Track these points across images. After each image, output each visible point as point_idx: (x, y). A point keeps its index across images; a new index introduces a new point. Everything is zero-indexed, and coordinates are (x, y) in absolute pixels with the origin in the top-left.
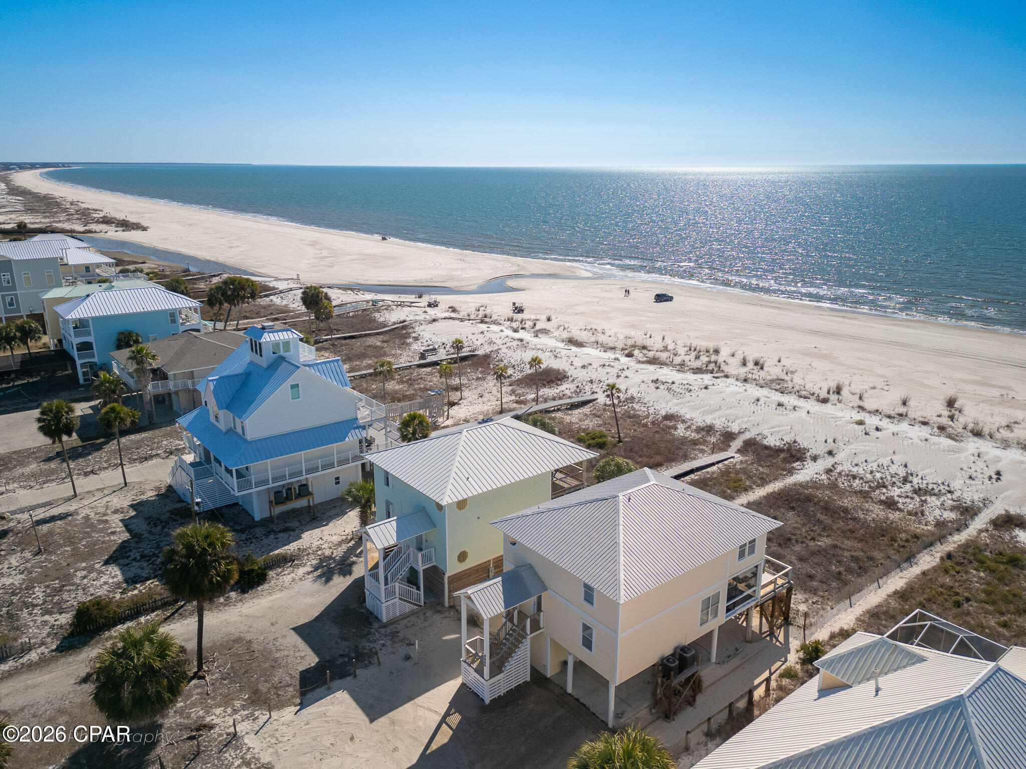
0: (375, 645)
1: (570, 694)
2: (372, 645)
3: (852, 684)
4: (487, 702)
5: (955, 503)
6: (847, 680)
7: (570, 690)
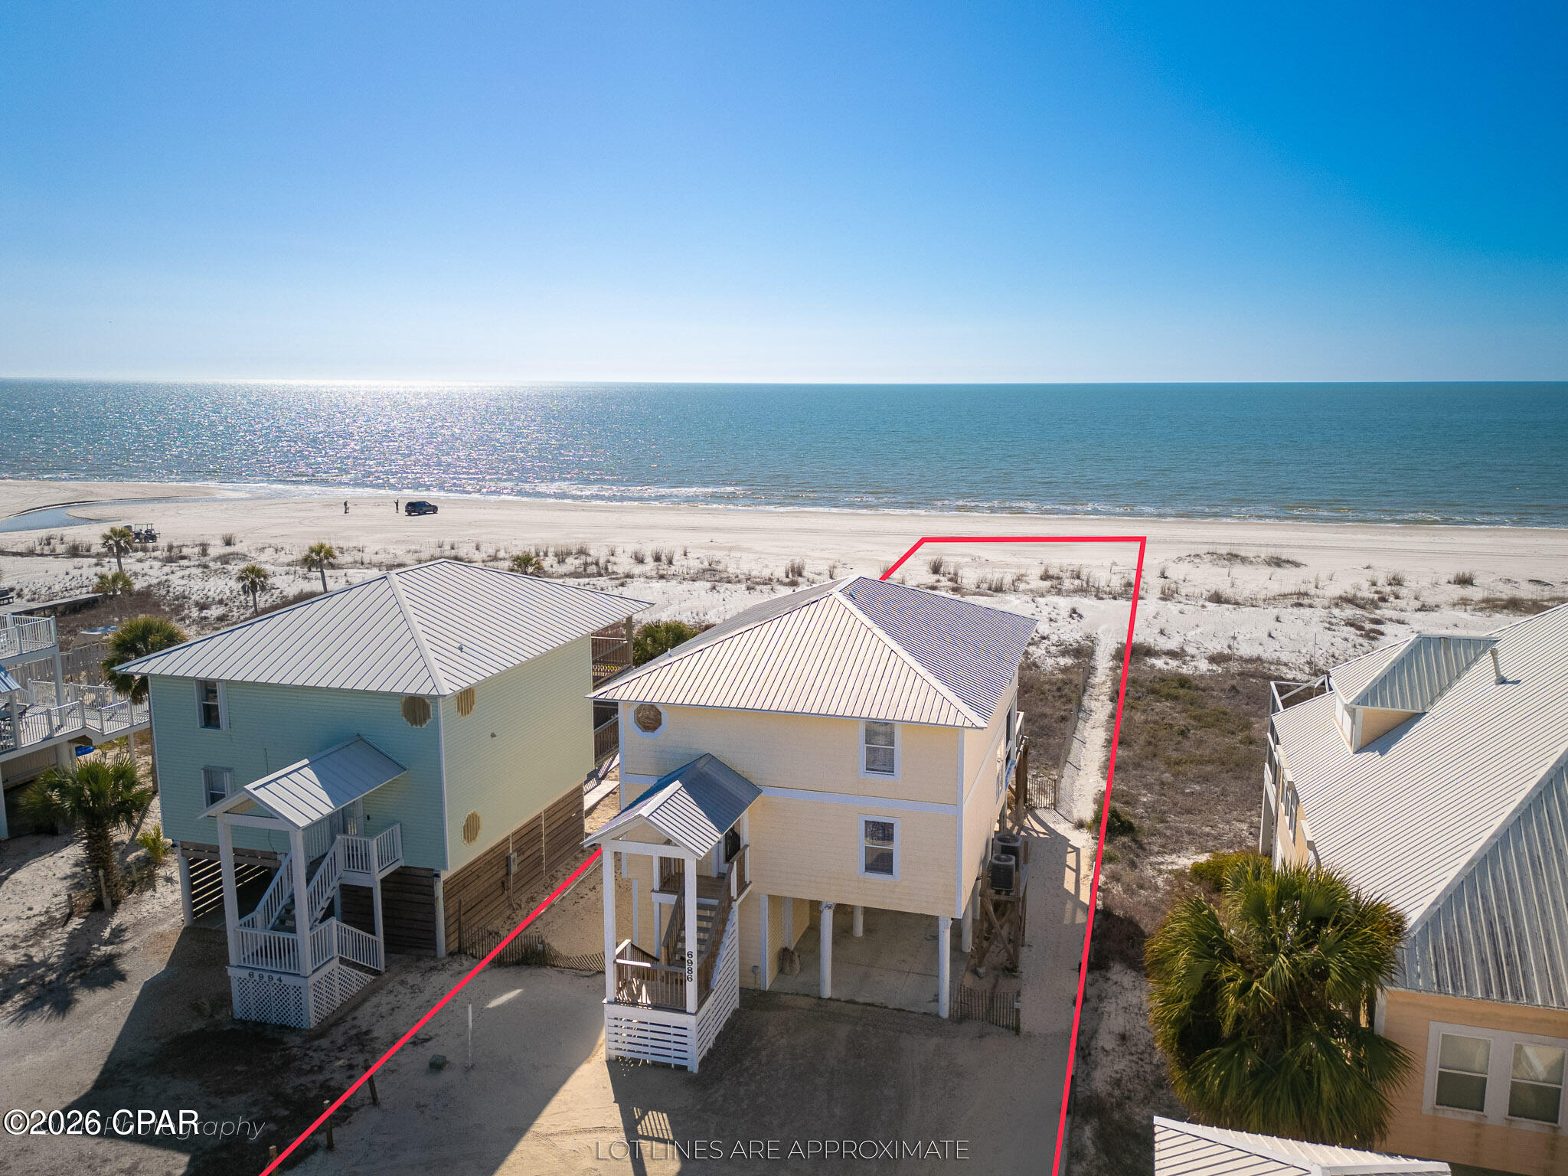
0: (326, 1075)
1: (830, 999)
2: (320, 1078)
3: (1423, 708)
4: (694, 1066)
5: (1059, 648)
6: (1413, 707)
7: (827, 992)
